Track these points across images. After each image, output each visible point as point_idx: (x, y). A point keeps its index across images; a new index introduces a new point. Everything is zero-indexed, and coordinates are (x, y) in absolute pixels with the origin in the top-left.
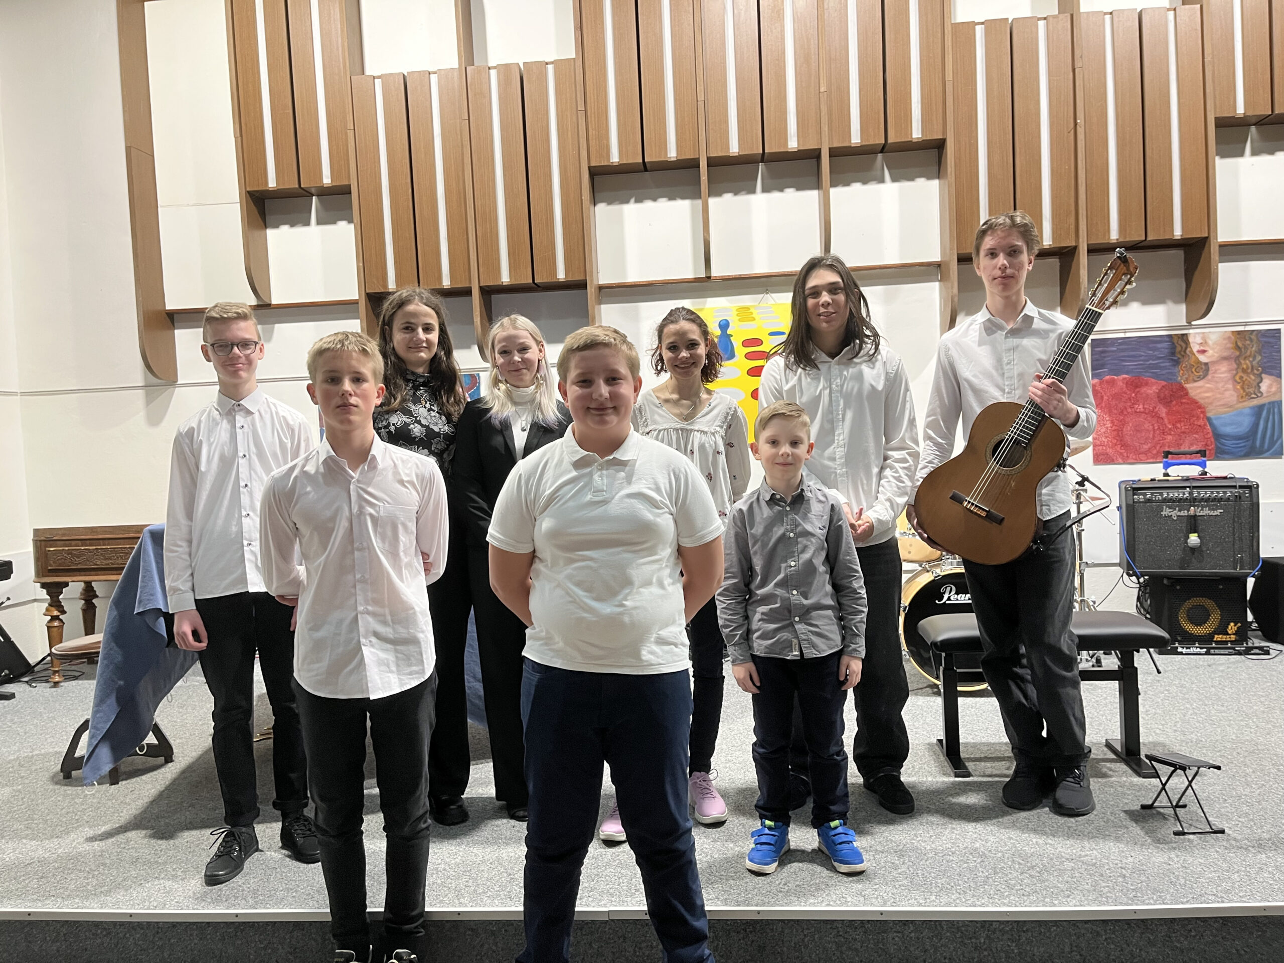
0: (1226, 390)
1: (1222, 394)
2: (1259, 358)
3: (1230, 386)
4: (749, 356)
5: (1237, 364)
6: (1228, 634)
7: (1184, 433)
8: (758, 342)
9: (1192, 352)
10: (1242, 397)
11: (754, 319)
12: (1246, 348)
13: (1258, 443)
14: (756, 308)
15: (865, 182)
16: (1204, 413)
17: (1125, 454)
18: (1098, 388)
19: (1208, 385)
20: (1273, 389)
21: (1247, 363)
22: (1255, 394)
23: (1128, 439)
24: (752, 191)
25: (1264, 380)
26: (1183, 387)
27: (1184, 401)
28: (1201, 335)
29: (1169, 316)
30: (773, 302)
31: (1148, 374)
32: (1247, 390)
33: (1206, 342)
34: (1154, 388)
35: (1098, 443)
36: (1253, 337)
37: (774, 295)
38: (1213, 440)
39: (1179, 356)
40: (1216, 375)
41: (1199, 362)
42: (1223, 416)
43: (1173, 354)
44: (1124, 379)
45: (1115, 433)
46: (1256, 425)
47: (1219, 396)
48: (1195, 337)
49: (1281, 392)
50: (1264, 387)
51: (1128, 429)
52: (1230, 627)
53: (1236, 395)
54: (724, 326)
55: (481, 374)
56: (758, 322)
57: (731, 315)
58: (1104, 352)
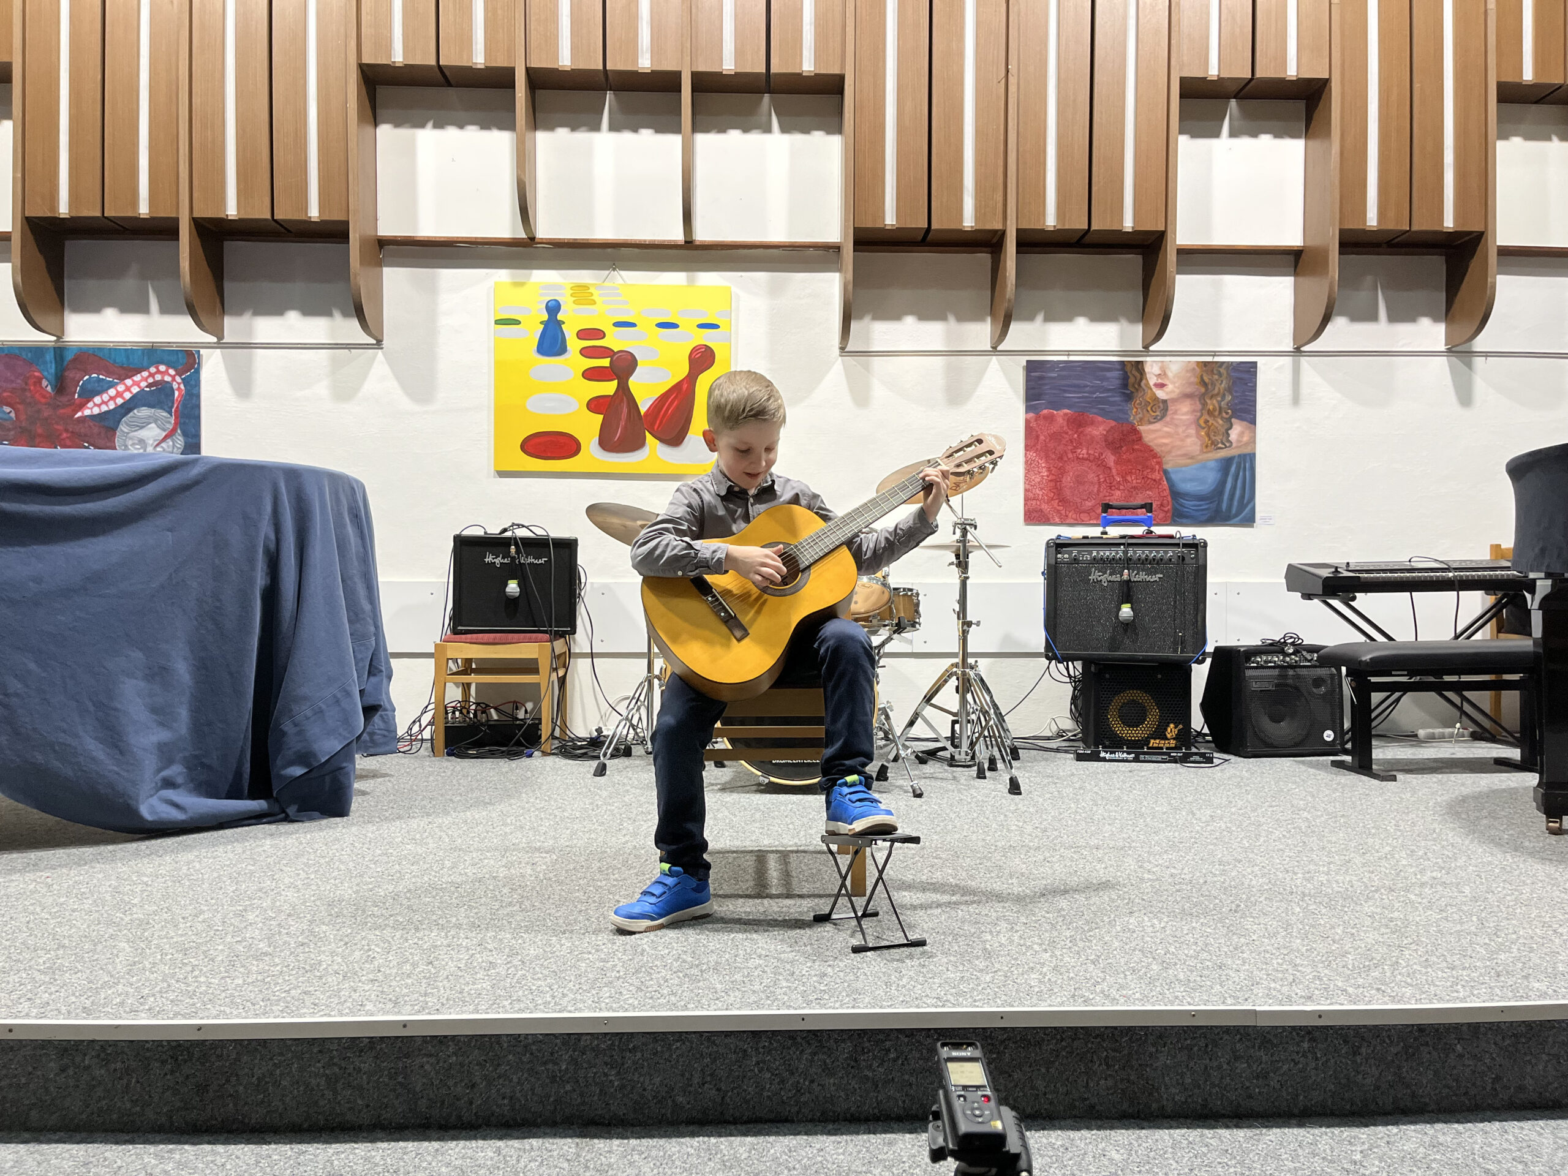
0: (1187, 436)
1: (1182, 440)
2: (1229, 398)
3: (1192, 431)
4: (586, 352)
5: (1201, 404)
6: (1167, 739)
7: (1135, 488)
8: (599, 334)
9: (1147, 384)
10: (1207, 446)
11: (594, 303)
12: (1214, 385)
13: (1224, 506)
14: (598, 287)
15: (746, 130)
16: (1160, 463)
17: (1063, 512)
18: (1033, 424)
19: (1166, 429)
20: (1245, 439)
21: (1212, 404)
22: (1223, 444)
23: (1067, 493)
24: (596, 127)
25: (1234, 427)
26: (1135, 430)
27: (1136, 447)
28: (1160, 364)
29: (1122, 337)
30: (621, 281)
31: (1095, 410)
32: (1214, 438)
33: (1165, 374)
34: (1101, 429)
35: (1031, 495)
36: (1222, 370)
37: (623, 273)
38: (1169, 499)
39: (1133, 390)
40: (1176, 417)
41: (1156, 399)
42: (1184, 469)
44: (1066, 414)
45: (1052, 484)
46: (1222, 483)
47: (1178, 443)
48: (1152, 367)
49: (1254, 442)
50: (1234, 434)
51: (1068, 480)
52: (1169, 730)
53: (1199, 443)
54: (553, 308)
55: (202, 351)
56: (600, 307)
57: (563, 295)
58: (1041, 378)
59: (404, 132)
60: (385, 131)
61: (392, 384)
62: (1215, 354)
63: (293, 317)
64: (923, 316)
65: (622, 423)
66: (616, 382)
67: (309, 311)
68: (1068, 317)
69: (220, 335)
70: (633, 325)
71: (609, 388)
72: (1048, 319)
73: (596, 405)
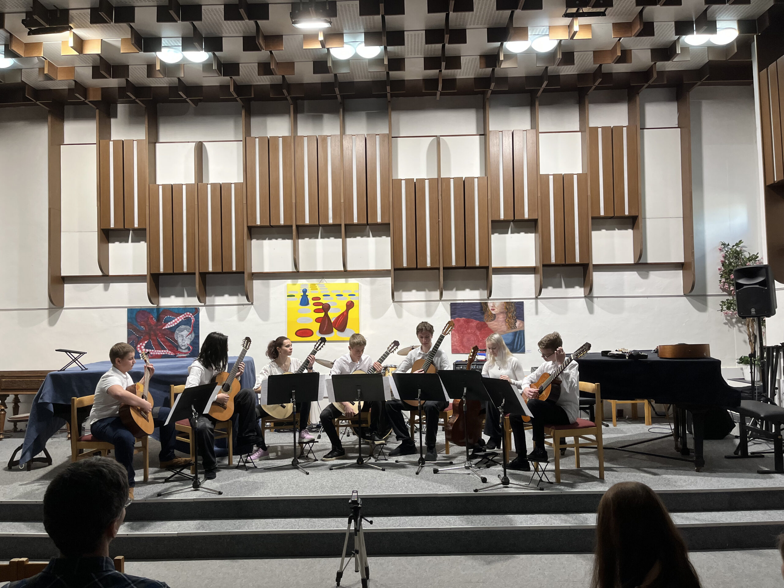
0: (502, 325)
1: (500, 326)
2: (515, 313)
3: (504, 324)
4: (315, 304)
5: (506, 315)
8: (319, 299)
9: (489, 309)
10: (509, 328)
11: (317, 289)
12: (510, 309)
13: (515, 347)
14: (318, 285)
15: (362, 237)
19: (495, 323)
20: (521, 326)
21: (510, 315)
22: (514, 327)
23: (465, 344)
24: (317, 238)
25: (517, 322)
26: (486, 324)
28: (492, 303)
29: (481, 295)
30: (325, 282)
32: (511, 326)
33: (494, 306)
35: (453, 344)
36: (513, 304)
37: (326, 279)
39: (484, 311)
40: (498, 319)
41: (492, 314)
43: (482, 310)
46: (514, 340)
47: (499, 328)
48: (490, 304)
49: (524, 327)
50: (517, 324)
51: (465, 340)
53: (506, 327)
54: (305, 291)
55: (200, 308)
56: (319, 290)
57: (307, 287)
58: (456, 308)
59: (259, 242)
60: (254, 242)
61: (257, 315)
62: (510, 299)
63: (226, 296)
64: (418, 290)
65: (326, 325)
66: (324, 313)
67: (231, 295)
68: (463, 289)
69: (205, 303)
70: (329, 295)
71: (322, 315)
72: (457, 290)
73: (317, 320)
